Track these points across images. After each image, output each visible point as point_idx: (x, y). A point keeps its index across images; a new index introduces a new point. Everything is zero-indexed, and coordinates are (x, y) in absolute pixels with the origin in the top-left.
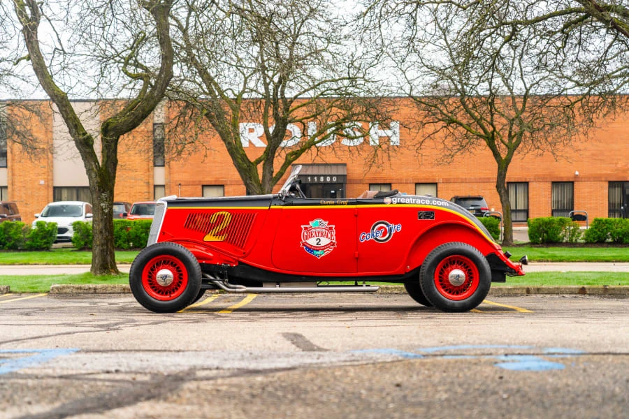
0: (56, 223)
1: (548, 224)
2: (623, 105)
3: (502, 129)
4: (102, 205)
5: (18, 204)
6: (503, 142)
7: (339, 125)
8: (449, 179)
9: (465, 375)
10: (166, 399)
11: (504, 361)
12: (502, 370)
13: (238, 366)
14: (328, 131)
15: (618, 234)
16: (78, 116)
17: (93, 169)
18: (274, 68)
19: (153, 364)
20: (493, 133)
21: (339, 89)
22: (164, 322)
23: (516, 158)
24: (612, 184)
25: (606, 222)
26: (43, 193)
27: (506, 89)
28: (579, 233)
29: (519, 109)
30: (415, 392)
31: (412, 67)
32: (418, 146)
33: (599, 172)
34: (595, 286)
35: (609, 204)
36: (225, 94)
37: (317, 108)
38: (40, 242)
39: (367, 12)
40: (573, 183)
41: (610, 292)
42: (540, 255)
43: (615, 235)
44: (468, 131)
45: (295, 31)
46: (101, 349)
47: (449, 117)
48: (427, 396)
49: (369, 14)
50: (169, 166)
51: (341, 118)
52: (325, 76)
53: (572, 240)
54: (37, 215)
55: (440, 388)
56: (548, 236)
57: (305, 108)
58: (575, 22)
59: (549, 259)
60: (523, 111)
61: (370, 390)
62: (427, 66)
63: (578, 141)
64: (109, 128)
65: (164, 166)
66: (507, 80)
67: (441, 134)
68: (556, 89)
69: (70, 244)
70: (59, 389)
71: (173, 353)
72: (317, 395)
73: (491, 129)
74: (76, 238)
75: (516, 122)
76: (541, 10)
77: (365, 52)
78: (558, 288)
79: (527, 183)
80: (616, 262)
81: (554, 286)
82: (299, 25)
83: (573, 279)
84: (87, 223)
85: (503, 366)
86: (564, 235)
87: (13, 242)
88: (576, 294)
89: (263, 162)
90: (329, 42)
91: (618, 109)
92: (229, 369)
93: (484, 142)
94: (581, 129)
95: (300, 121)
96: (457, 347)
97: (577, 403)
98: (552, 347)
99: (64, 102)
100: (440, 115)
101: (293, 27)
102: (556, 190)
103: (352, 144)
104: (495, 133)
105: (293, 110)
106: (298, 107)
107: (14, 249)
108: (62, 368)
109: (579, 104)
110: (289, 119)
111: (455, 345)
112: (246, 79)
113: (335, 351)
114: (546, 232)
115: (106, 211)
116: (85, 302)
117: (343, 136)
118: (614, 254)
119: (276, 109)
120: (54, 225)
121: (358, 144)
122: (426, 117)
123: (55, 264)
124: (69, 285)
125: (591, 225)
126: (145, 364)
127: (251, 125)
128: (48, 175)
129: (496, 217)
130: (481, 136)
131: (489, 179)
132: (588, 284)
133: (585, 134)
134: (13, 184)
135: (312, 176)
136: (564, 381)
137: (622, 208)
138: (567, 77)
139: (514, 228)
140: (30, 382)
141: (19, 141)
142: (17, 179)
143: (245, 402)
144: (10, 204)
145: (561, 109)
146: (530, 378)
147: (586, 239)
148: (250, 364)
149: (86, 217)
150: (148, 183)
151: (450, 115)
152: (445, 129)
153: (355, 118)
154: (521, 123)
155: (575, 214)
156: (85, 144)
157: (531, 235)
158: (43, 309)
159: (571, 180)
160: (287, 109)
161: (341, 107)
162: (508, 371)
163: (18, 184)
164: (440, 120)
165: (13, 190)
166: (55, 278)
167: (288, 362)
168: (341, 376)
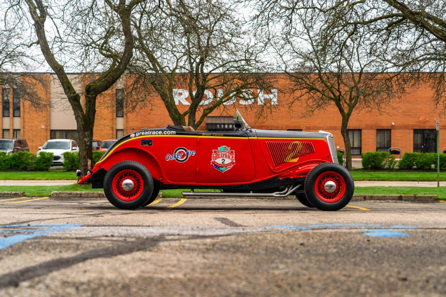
0: (53, 153)
1: (375, 156)
2: (425, 79)
3: (345, 94)
4: (85, 139)
5: (27, 141)
6: (345, 102)
7: (239, 91)
8: (310, 127)
9: (344, 239)
10: (151, 251)
11: (368, 232)
12: (368, 237)
13: (192, 234)
14: (231, 95)
15: (421, 163)
16: (70, 81)
17: (79, 116)
18: (196, 53)
19: (135, 232)
20: (339, 96)
21: (238, 67)
22: (131, 213)
23: (354, 113)
24: (416, 131)
25: (413, 155)
26: (44, 134)
27: (348, 68)
28: (395, 163)
29: (357, 81)
30: (314, 248)
31: (287, 53)
32: (290, 105)
33: (407, 123)
34: (409, 195)
35: (414, 144)
36: (164, 69)
37: (224, 79)
38: (42, 166)
39: (260, 15)
40: (390, 130)
41: (418, 199)
42: (370, 176)
43: (418, 164)
44: (323, 95)
45: (210, 29)
46: (97, 224)
47: (310, 86)
48: (323, 251)
49: (261, 16)
50: (127, 116)
51: (240, 86)
52: (230, 58)
53: (390, 167)
54: (40, 148)
55: (330, 246)
56: (375, 164)
57: (216, 79)
58: (396, 23)
59: (376, 179)
60: (359, 82)
61: (284, 246)
62: (297, 52)
63: (395, 102)
64: (91, 89)
65: (123, 117)
66: (349, 61)
67: (305, 97)
68: (380, 68)
69: (62, 167)
70: (78, 245)
71: (145, 227)
72: (250, 249)
73: (338, 94)
74: (65, 163)
75: (355, 89)
76: (373, 15)
77: (256, 43)
78: (384, 196)
79: (360, 130)
80: (420, 181)
81: (382, 195)
82: (213, 25)
83: (394, 191)
84: (73, 153)
85: (368, 234)
86: (385, 163)
87: (24, 165)
88: (396, 200)
89: (188, 114)
90: (232, 36)
91: (421, 82)
92: (186, 235)
93: (333, 103)
94: (396, 95)
95: (213, 88)
96: (333, 225)
97: (424, 255)
98: (396, 225)
99: (61, 72)
100: (304, 84)
101: (209, 26)
102: (379, 135)
103: (247, 104)
104: (341, 97)
105: (208, 81)
106: (212, 78)
107: (25, 169)
108: (76, 234)
109: (395, 78)
110: (206, 86)
111: (332, 223)
112: (178, 60)
113: (252, 226)
114: (374, 162)
115: (88, 143)
116: (75, 202)
117: (241, 97)
118: (418, 176)
119: (197, 79)
120: (51, 154)
121: (251, 103)
122: (295, 85)
123: (52, 180)
124: (64, 192)
125: (403, 157)
126: (130, 232)
127: (181, 91)
128: (47, 122)
129: (341, 152)
130: (332, 99)
131: (336, 127)
132: (403, 194)
133: (400, 98)
134: (24, 128)
135: (220, 124)
136: (411, 243)
137: (422, 147)
138: (387, 61)
139: (353, 159)
140: (57, 241)
141: (29, 99)
142: (26, 124)
143: (204, 253)
144: (22, 140)
145: (384, 81)
146: (387, 241)
147: (399, 167)
148: (199, 232)
149: (72, 150)
150: (112, 128)
151: (311, 84)
152: (308, 94)
153: (249, 86)
154: (358, 90)
155: (392, 150)
156: (74, 99)
157: (364, 163)
158: (49, 206)
159: (389, 128)
160: (204, 80)
161: (240, 79)
162: (372, 237)
163: (27, 128)
164: (304, 88)
165: (24, 132)
166: (54, 188)
167: (224, 232)
168: (262, 239)
